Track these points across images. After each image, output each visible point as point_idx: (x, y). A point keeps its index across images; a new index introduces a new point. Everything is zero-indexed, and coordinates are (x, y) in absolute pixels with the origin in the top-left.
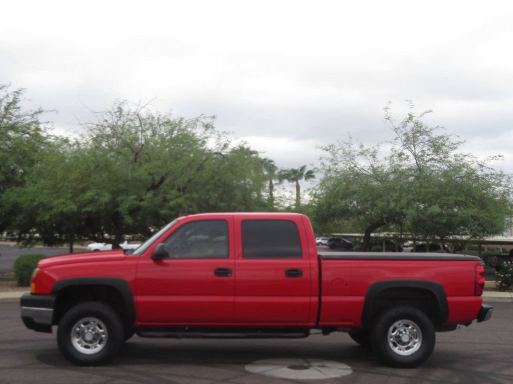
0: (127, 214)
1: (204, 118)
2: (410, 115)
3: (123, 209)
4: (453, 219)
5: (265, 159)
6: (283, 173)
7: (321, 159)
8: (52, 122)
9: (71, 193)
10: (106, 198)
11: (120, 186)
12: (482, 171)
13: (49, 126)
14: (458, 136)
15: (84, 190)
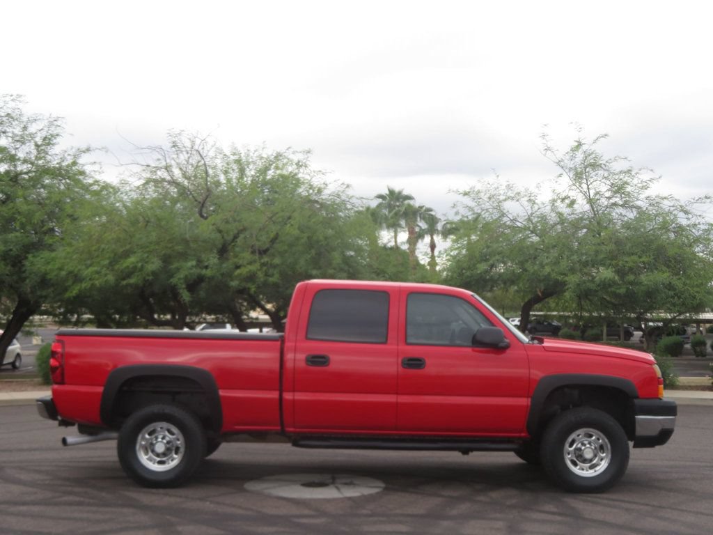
0: (184, 288)
1: (294, 153)
2: (577, 141)
3: (178, 280)
4: (636, 289)
5: (421, 207)
6: (448, 226)
7: (454, 206)
8: (100, 163)
9: (109, 258)
10: (154, 265)
11: (176, 248)
12: (688, 219)
13: (96, 167)
14: (652, 170)
15: (127, 254)
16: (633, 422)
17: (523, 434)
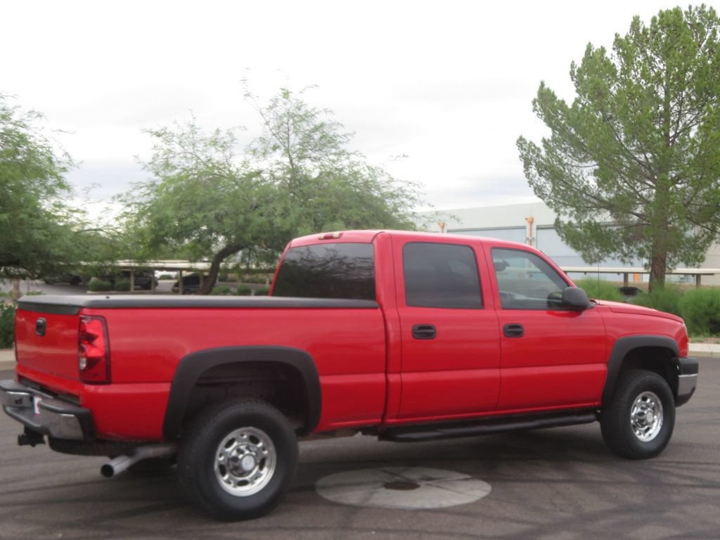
16: (677, 380)
17: (596, 403)
